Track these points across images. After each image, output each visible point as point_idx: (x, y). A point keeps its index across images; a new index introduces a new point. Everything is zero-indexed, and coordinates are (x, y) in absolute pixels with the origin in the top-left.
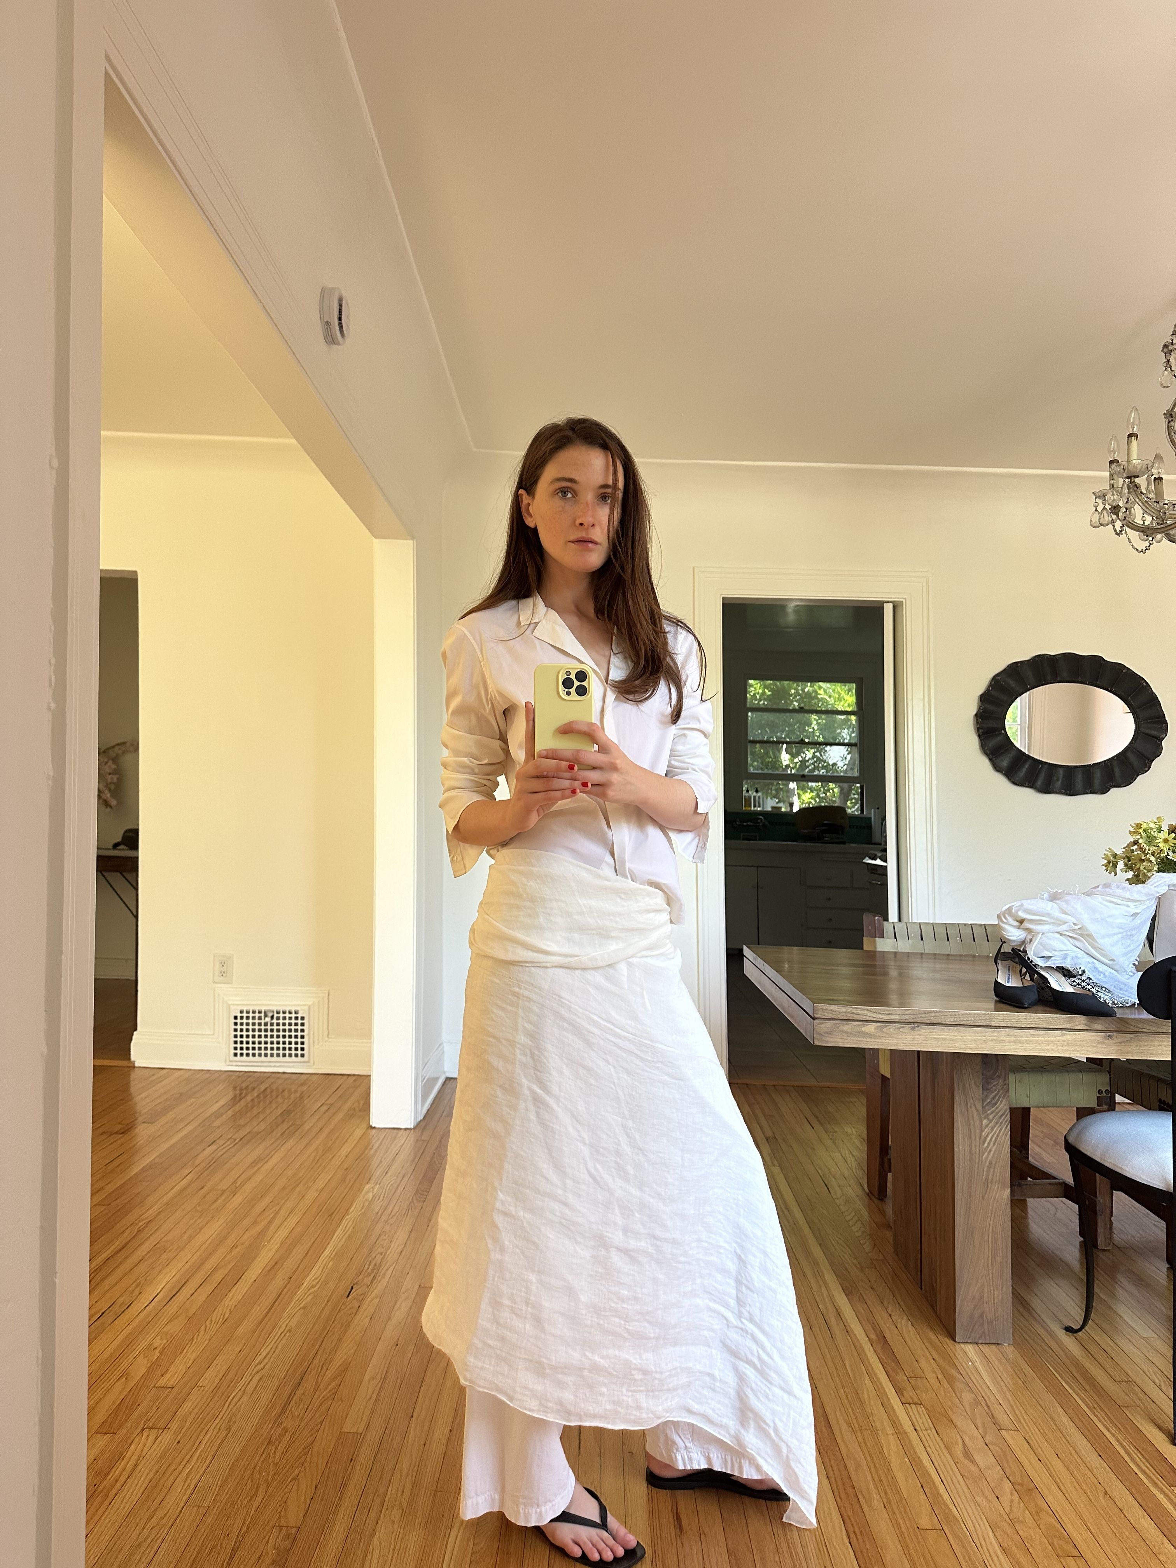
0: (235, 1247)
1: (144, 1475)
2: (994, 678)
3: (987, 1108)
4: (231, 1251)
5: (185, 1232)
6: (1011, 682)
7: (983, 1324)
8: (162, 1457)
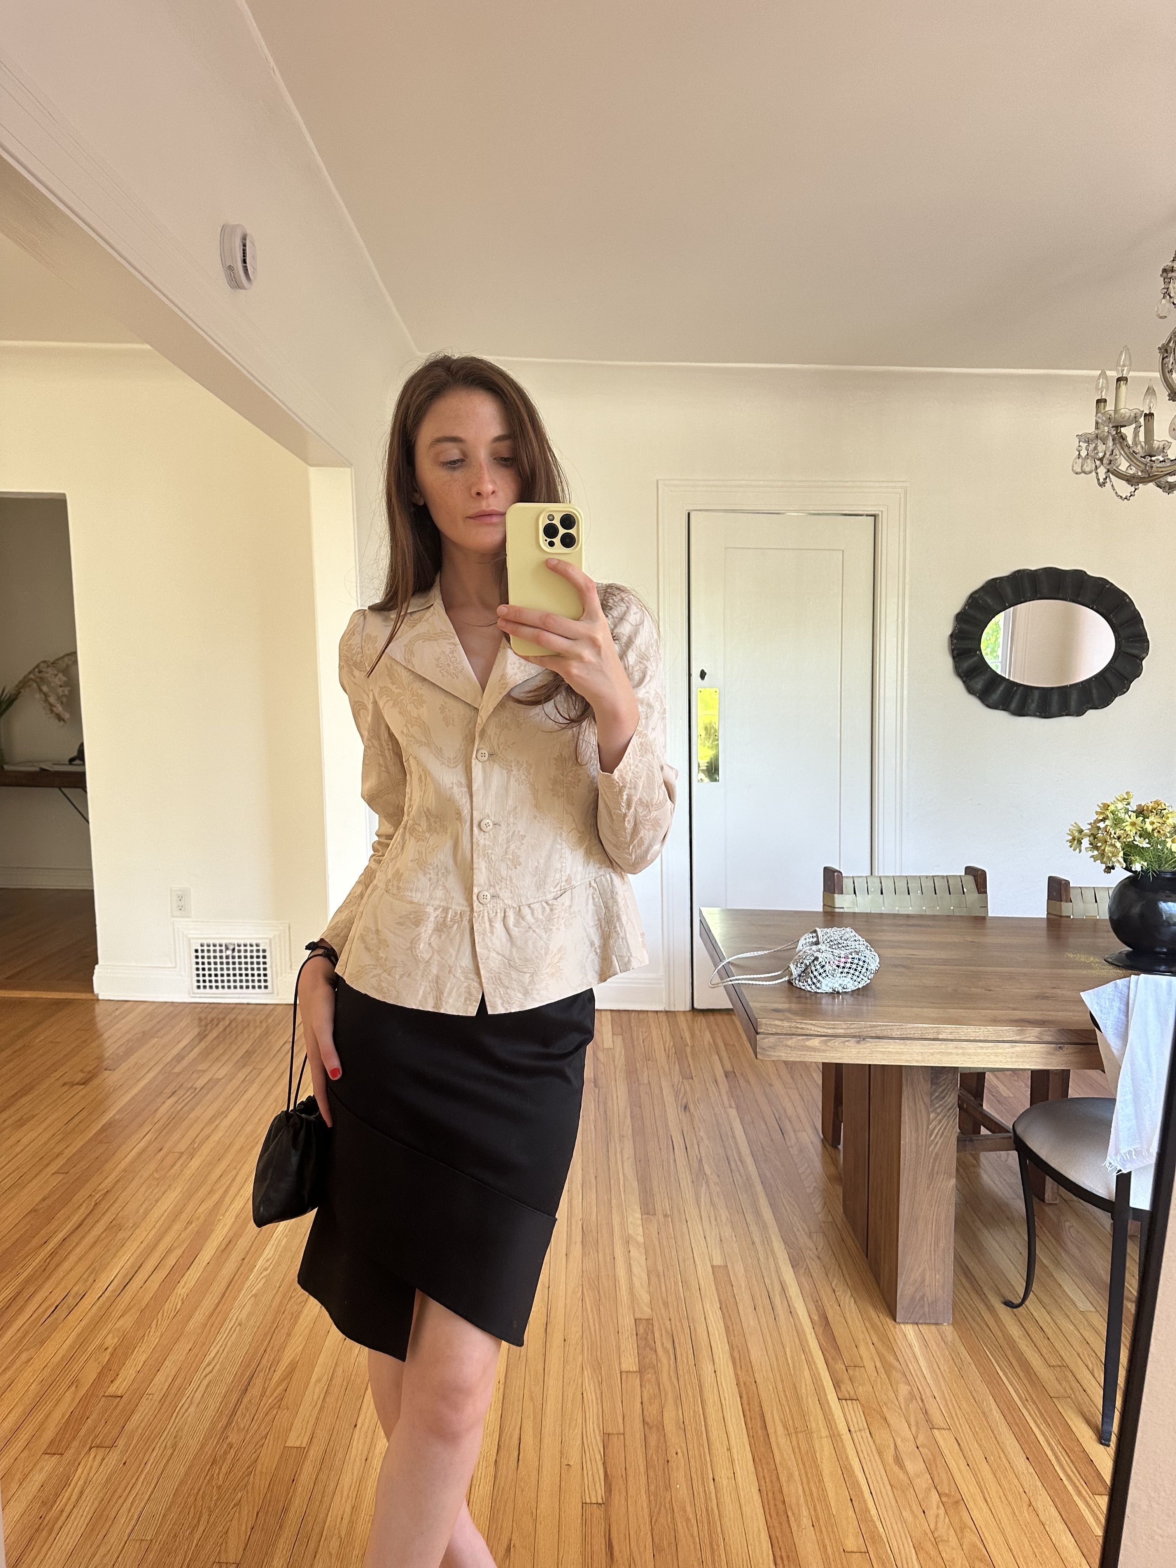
0: (190, 1223)
1: (89, 1504)
2: (972, 596)
3: (935, 1101)
4: (186, 1228)
5: (142, 1205)
6: (989, 601)
7: (922, 1307)
8: (108, 1480)
